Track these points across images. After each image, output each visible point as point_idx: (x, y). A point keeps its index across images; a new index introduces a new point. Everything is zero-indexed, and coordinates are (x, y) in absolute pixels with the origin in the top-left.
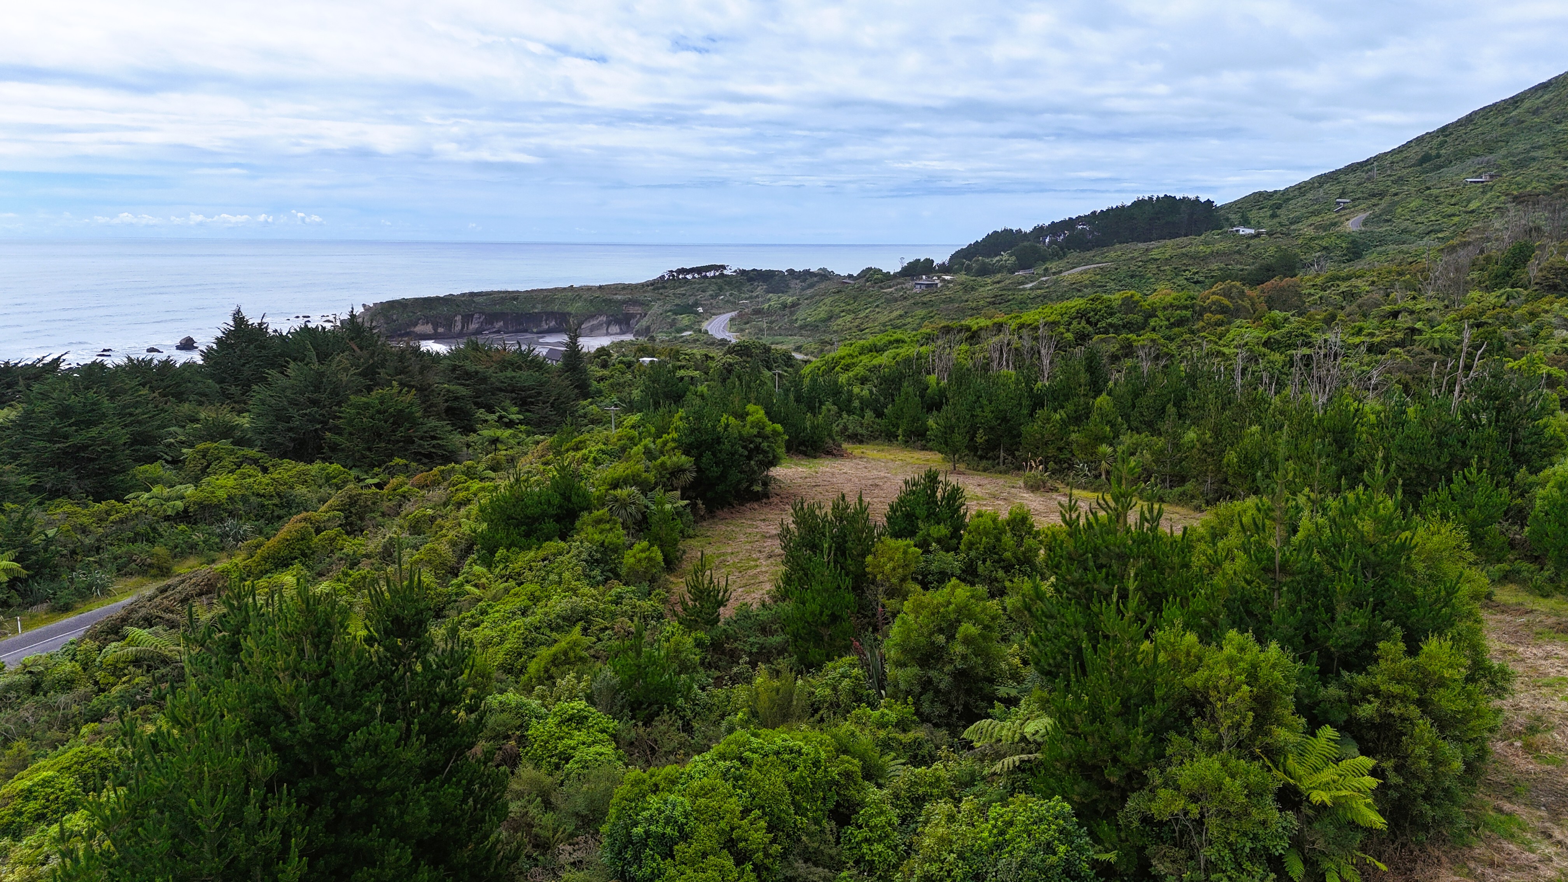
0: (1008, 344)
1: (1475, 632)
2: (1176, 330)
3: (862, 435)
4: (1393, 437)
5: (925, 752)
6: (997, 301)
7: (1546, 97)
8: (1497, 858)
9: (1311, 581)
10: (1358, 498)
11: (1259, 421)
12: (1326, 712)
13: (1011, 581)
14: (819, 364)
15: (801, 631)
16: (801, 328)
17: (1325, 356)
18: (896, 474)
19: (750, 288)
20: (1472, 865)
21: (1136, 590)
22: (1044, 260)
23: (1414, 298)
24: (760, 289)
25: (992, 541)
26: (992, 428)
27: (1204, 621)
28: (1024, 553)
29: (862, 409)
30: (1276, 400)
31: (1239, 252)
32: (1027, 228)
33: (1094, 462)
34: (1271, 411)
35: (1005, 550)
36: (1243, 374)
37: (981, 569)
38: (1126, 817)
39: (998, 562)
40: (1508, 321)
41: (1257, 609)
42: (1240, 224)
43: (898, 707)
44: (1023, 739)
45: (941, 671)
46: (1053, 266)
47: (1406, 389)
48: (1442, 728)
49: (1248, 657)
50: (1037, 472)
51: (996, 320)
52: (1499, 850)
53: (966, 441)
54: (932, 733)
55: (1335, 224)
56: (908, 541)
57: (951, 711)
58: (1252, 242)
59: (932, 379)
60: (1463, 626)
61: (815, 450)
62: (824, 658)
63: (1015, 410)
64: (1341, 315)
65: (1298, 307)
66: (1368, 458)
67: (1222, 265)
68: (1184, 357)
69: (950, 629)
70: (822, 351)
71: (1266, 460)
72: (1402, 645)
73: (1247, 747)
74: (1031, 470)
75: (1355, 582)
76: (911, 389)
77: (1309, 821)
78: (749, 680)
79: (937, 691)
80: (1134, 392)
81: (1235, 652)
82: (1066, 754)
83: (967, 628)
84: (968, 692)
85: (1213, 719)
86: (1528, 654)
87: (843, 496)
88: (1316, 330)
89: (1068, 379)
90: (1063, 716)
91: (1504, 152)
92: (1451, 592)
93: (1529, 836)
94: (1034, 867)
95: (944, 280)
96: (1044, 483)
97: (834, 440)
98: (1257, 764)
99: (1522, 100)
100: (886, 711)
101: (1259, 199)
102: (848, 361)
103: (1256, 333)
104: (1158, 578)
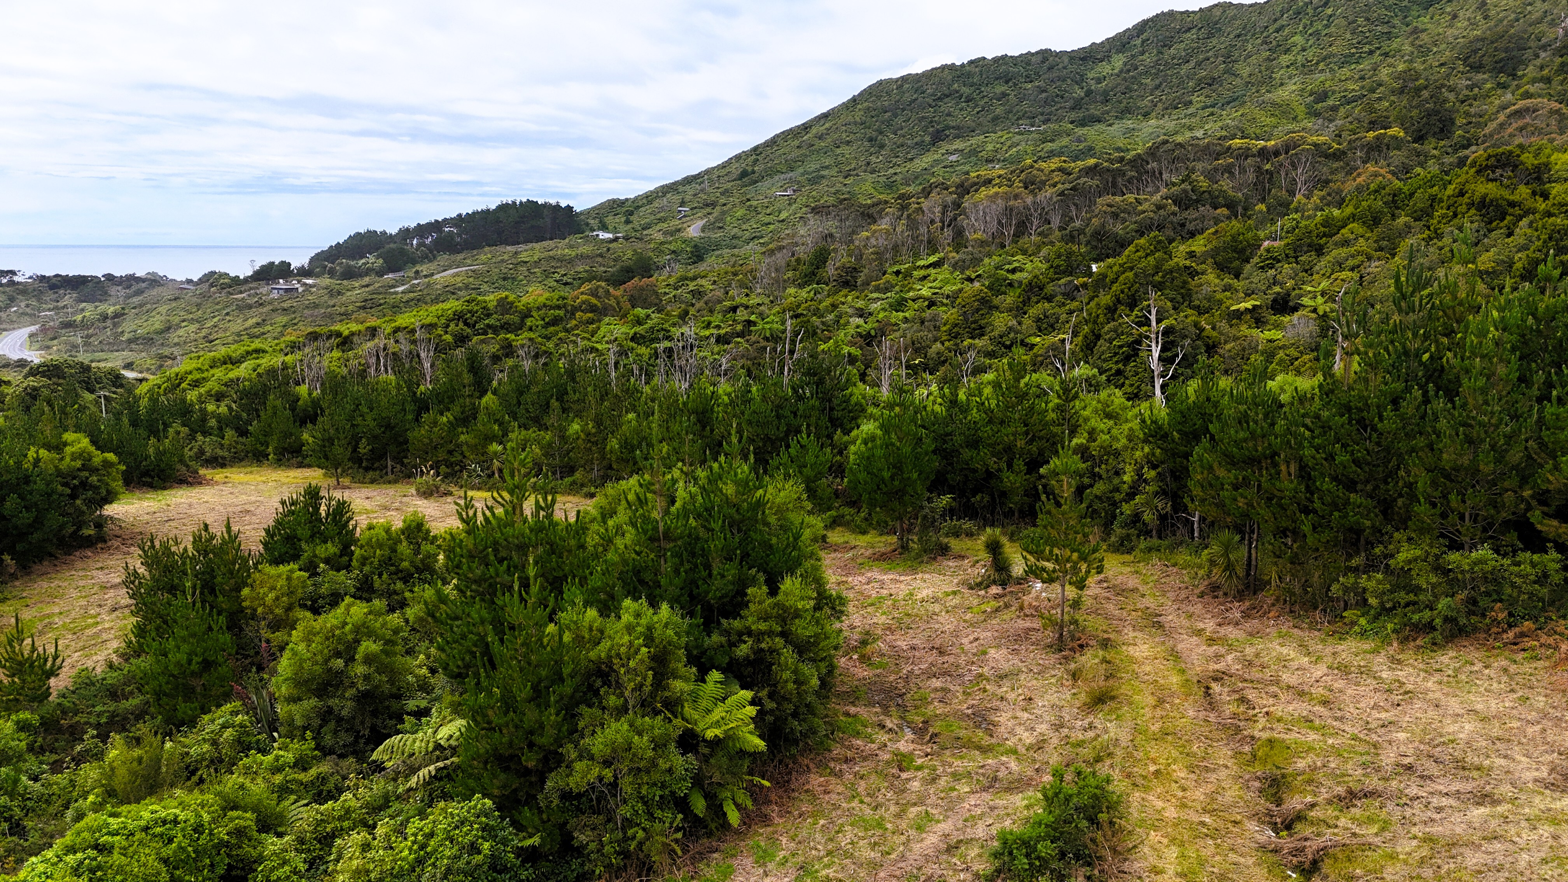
0: (385, 349)
1: (816, 569)
2: (552, 329)
3: (224, 458)
4: (743, 413)
5: (331, 785)
6: (367, 305)
7: (827, 125)
8: (849, 754)
9: (690, 544)
10: (721, 466)
11: (634, 409)
12: (711, 659)
13: (412, 591)
14: (159, 382)
15: (164, 687)
16: (130, 341)
17: (683, 347)
18: (270, 497)
19: (54, 296)
20: (832, 765)
21: (536, 577)
22: (414, 263)
23: (747, 295)
24: (68, 299)
25: (387, 552)
26: (375, 437)
27: (602, 596)
28: (422, 561)
29: (220, 429)
30: (647, 389)
31: (601, 255)
32: (393, 230)
33: (485, 461)
34: (643, 399)
35: (402, 560)
36: (616, 367)
37: (377, 583)
38: (546, 798)
39: (396, 574)
40: (817, 313)
41: (648, 576)
42: (599, 229)
43: (296, 745)
44: (438, 746)
45: (343, 697)
46: (424, 268)
47: (749, 374)
48: (800, 653)
49: (643, 621)
50: (429, 478)
51: (368, 324)
52: (849, 748)
53: (348, 454)
54: (337, 765)
55: (679, 230)
56: (293, 566)
57: (357, 738)
58: (611, 246)
59: (303, 390)
60: (808, 564)
61: (164, 481)
62: (199, 711)
63: (399, 416)
64: (692, 311)
65: (656, 305)
66: (726, 433)
67: (587, 268)
68: (562, 354)
69: (348, 652)
70: (161, 366)
71: (644, 444)
72: (765, 588)
73: (649, 705)
74: (421, 476)
75: (725, 539)
76: (278, 403)
77: (706, 759)
78: (99, 756)
79: (340, 720)
80: (518, 390)
81: (631, 619)
82: (482, 751)
83: (368, 646)
84: (375, 714)
85: (619, 685)
86: (856, 582)
87: (206, 527)
88: (674, 325)
89: (452, 380)
90: (476, 715)
91: (801, 170)
92: (797, 537)
93: (869, 730)
94: (459, 871)
95: (305, 284)
96: (437, 488)
97: (187, 466)
98: (659, 718)
99: (811, 127)
100: (281, 753)
101: (614, 206)
102: (197, 376)
103: (624, 329)
104: (557, 562)
